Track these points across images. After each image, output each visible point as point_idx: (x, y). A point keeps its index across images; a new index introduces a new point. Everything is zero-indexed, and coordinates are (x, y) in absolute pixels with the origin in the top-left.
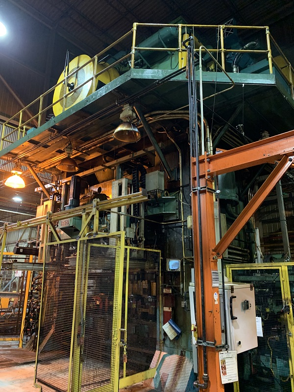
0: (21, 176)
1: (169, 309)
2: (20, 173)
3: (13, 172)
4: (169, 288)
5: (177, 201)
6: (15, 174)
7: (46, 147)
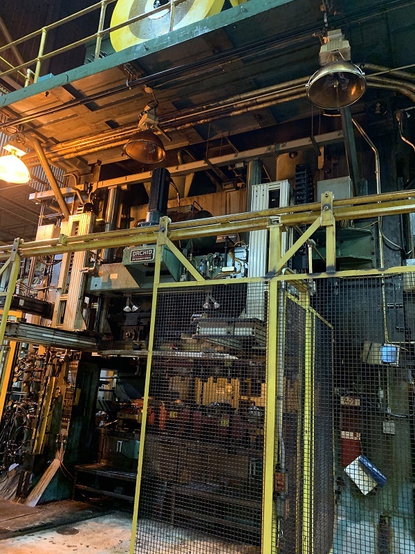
0: (22, 158)
1: (355, 435)
2: (21, 153)
3: (9, 148)
4: (353, 396)
5: (372, 239)
6: (10, 153)
7: (92, 107)
